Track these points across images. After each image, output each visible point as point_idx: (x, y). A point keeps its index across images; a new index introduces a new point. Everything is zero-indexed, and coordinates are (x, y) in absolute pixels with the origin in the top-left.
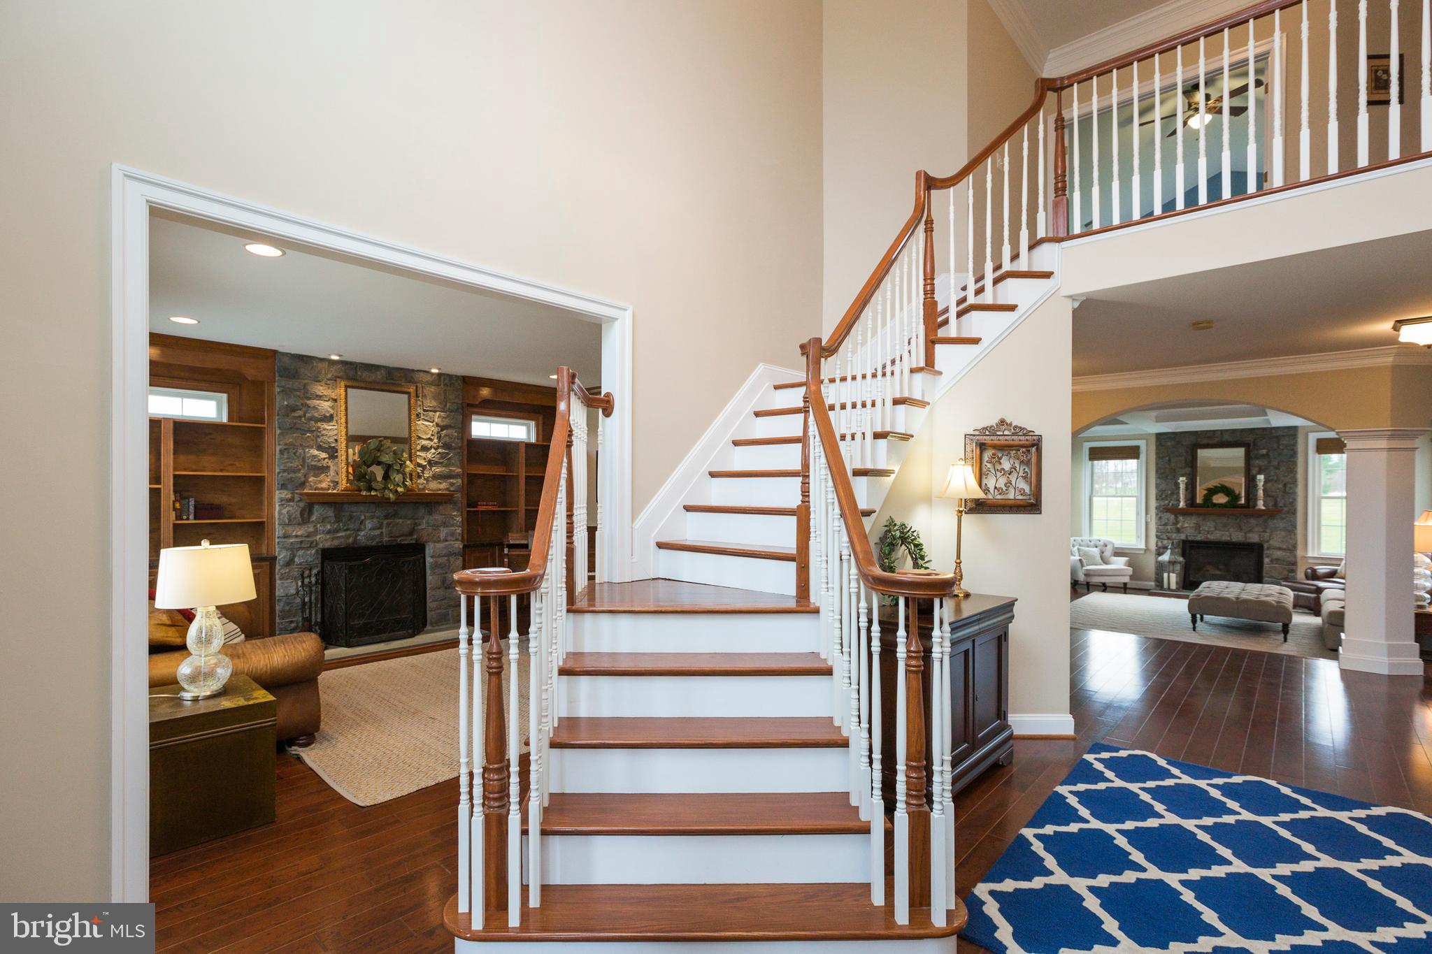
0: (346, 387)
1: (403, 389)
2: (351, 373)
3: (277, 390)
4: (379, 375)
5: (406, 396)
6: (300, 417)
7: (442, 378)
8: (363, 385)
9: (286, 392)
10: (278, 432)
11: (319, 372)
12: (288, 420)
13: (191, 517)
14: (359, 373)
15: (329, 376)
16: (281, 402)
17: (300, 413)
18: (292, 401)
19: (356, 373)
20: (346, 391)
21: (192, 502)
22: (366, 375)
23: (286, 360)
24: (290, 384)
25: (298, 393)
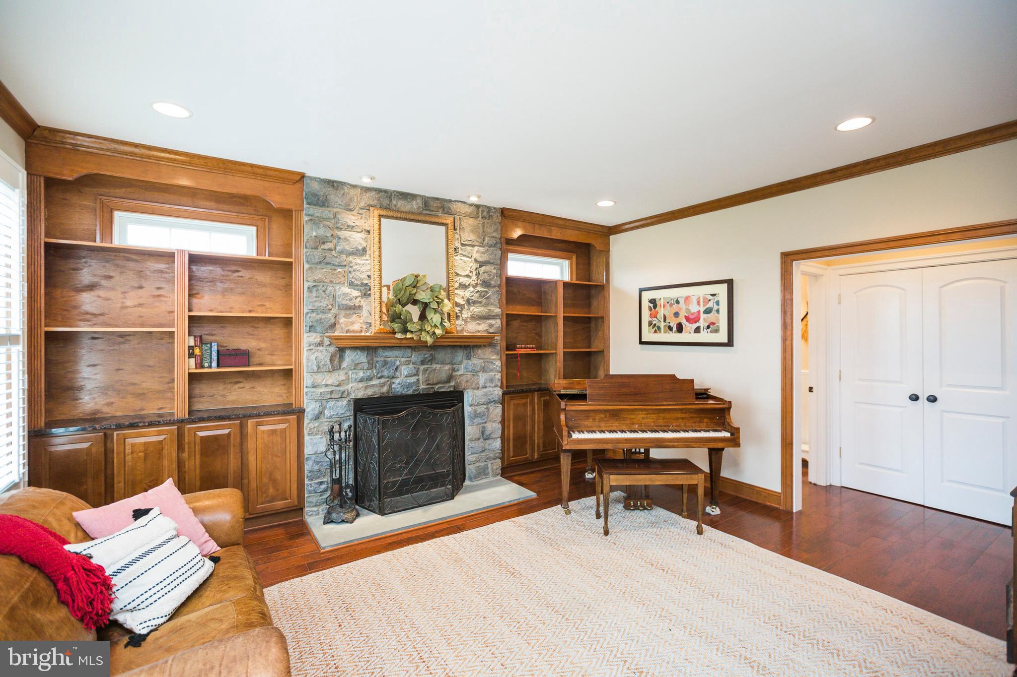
0: (380, 216)
1: (440, 221)
2: (386, 202)
3: (306, 218)
4: (415, 205)
5: (443, 228)
6: (330, 250)
7: (480, 210)
8: (399, 215)
9: (315, 221)
10: (306, 266)
11: (351, 200)
12: (318, 254)
13: (214, 364)
14: (394, 202)
15: (362, 204)
16: (310, 232)
17: (328, 246)
18: (321, 232)
19: (391, 201)
20: (380, 221)
21: (215, 348)
22: (401, 204)
23: (315, 186)
24: (317, 211)
25: (327, 223)
